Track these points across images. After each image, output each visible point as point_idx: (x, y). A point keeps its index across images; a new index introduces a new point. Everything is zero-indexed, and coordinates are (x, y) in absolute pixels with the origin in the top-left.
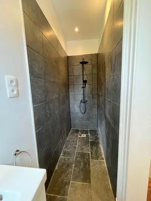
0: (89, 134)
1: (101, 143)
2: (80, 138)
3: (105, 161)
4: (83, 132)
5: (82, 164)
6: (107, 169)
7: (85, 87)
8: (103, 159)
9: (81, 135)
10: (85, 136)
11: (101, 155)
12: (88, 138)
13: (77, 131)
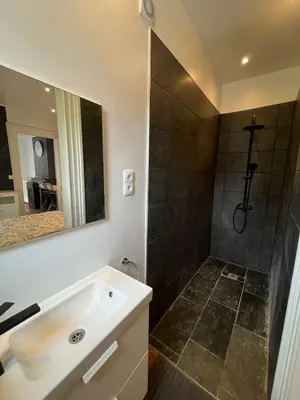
0: (245, 278)
1: (270, 305)
2: (223, 278)
3: (267, 340)
4: (232, 269)
5: (216, 322)
6: (267, 356)
7: (251, 179)
8: (264, 335)
9: (226, 275)
10: (235, 278)
11: (263, 326)
12: (242, 284)
13: (221, 265)
